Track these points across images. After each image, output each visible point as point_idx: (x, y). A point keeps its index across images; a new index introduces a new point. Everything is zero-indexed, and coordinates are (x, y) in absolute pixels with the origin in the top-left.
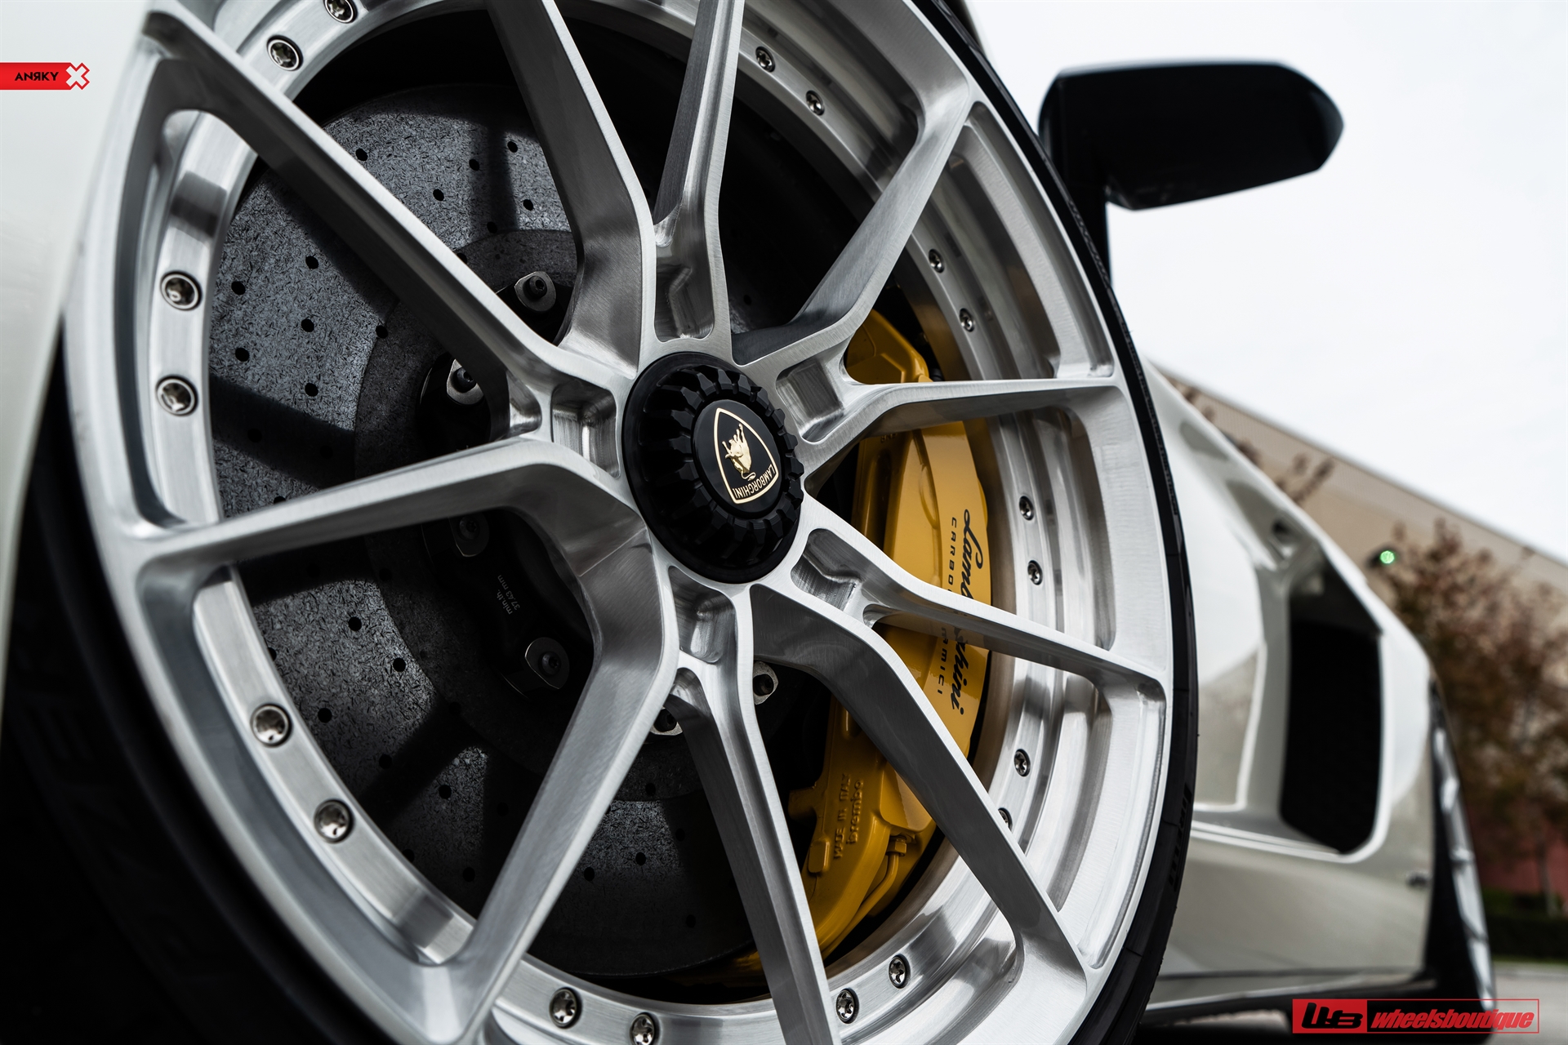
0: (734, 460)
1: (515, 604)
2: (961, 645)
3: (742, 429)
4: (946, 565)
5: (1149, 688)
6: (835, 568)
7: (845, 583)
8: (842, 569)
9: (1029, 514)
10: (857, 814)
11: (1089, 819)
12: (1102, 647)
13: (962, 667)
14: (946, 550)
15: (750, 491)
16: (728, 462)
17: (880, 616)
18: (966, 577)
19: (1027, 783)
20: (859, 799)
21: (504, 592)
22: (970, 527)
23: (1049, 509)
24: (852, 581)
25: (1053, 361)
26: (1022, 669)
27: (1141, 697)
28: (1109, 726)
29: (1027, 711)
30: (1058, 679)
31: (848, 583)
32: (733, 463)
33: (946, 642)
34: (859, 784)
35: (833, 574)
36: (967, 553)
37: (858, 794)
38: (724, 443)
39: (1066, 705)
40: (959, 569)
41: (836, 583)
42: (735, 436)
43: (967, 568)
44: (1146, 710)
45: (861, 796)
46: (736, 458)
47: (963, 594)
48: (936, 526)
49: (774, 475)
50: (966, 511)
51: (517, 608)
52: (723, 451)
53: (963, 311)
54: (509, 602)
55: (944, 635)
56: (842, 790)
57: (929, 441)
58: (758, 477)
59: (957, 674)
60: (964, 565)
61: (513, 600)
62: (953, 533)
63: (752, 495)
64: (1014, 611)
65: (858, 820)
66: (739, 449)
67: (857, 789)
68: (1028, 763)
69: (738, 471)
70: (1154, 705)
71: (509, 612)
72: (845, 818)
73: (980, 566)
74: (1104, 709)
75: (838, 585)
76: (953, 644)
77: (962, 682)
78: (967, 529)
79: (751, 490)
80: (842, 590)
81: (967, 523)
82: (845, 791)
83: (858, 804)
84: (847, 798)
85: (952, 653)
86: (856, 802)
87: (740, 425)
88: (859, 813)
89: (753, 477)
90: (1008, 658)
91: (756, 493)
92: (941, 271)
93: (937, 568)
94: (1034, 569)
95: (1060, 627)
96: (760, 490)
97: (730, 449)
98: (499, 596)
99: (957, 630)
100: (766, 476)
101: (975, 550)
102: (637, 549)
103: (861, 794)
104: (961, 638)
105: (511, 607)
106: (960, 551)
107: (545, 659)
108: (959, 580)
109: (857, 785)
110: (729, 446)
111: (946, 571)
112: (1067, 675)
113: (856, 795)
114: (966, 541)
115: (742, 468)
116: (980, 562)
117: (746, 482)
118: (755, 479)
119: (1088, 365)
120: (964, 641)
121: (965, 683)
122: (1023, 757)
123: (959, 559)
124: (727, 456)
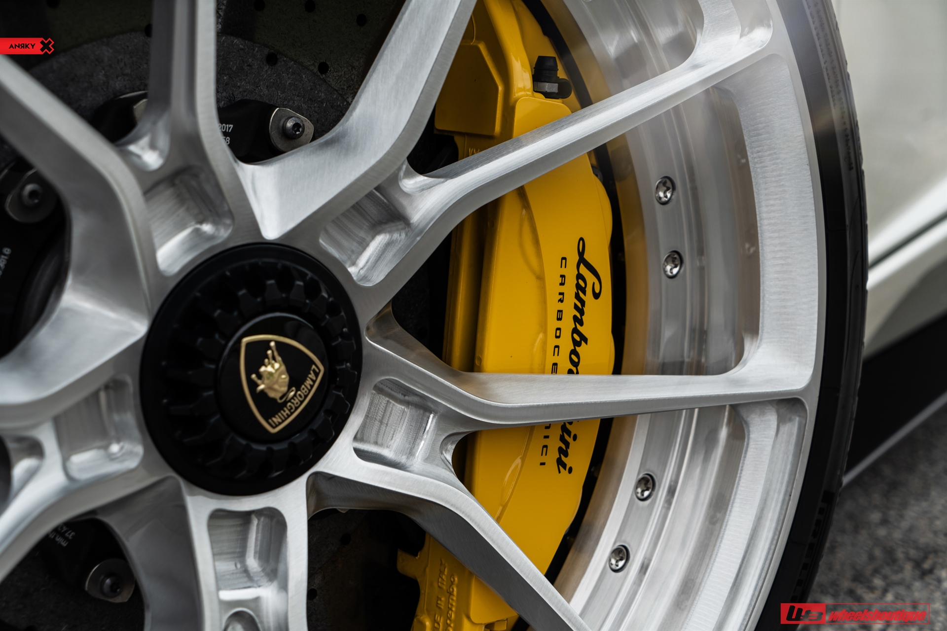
0: (267, 390)
1: (70, 534)
3: (273, 346)
10: (452, 610)
14: (553, 300)
15: (290, 410)
16: (262, 397)
20: (454, 595)
22: (585, 256)
32: (267, 394)
34: (454, 579)
37: (453, 589)
38: (253, 377)
40: (570, 314)
42: (266, 360)
45: (455, 592)
46: (270, 386)
48: (540, 278)
49: (318, 374)
50: (581, 239)
51: (73, 536)
52: (253, 385)
54: (63, 534)
58: (298, 390)
60: (576, 307)
61: (66, 532)
62: (563, 276)
63: (292, 413)
66: (273, 373)
67: (452, 583)
68: (653, 483)
69: (273, 399)
71: (64, 544)
72: (442, 607)
79: (293, 407)
86: (452, 597)
87: (271, 343)
88: (454, 609)
89: (292, 394)
91: (299, 406)
96: (304, 400)
97: (261, 379)
100: (308, 382)
101: (590, 278)
105: (66, 539)
106: (571, 292)
107: (107, 583)
109: (452, 580)
110: (261, 376)
111: (553, 325)
115: (277, 393)
116: (597, 291)
117: (284, 402)
118: (295, 395)
123: (569, 303)
124: (260, 389)
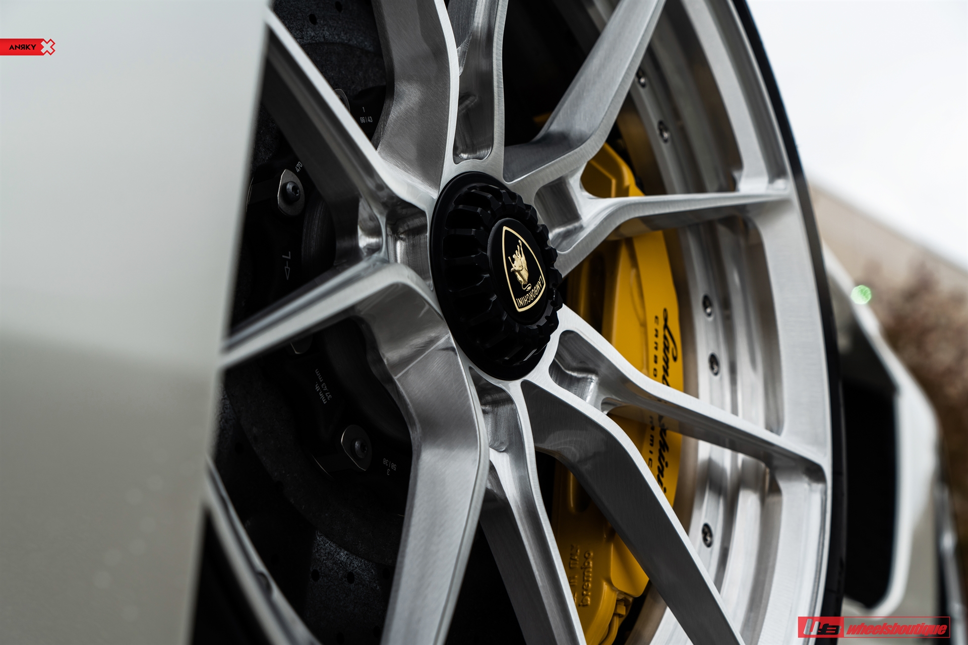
0: (517, 273)
1: (328, 395)
2: (663, 432)
3: (521, 244)
4: (652, 359)
5: (813, 471)
6: (574, 364)
7: (583, 378)
8: (580, 365)
9: (709, 310)
10: (588, 581)
11: (766, 586)
12: (772, 431)
13: (664, 451)
14: (652, 346)
16: (513, 275)
17: (611, 408)
18: (666, 370)
19: (711, 553)
20: (590, 567)
21: (320, 385)
22: (668, 324)
23: (726, 305)
24: (590, 376)
25: (736, 174)
26: (705, 450)
27: (806, 479)
28: (780, 504)
29: (710, 488)
30: (734, 460)
31: (587, 379)
32: (516, 276)
33: (653, 429)
34: (589, 554)
35: (574, 370)
36: (666, 348)
37: (589, 563)
38: (509, 258)
39: (741, 482)
40: (661, 363)
41: (576, 378)
42: (516, 251)
43: (666, 361)
44: (811, 490)
45: (591, 565)
46: (519, 271)
47: (663, 383)
49: (543, 285)
50: (665, 310)
51: (331, 398)
52: (509, 266)
53: (661, 123)
54: (324, 393)
55: (651, 422)
56: (571, 559)
57: (639, 247)
58: (532, 288)
59: (661, 458)
60: (664, 359)
61: (327, 391)
62: (656, 329)
63: (529, 304)
64: (697, 396)
65: (590, 585)
66: (520, 262)
67: (587, 558)
68: (711, 536)
69: (518, 283)
70: (819, 487)
71: (324, 402)
72: (576, 584)
73: (675, 359)
74: (775, 490)
75: (578, 380)
76: (658, 430)
77: (664, 464)
78: (666, 327)
79: (528, 300)
80: (581, 384)
81: (666, 320)
82: (575, 560)
83: (589, 572)
84: (577, 566)
85: (657, 439)
86: (587, 570)
87: (520, 241)
88: (590, 579)
89: (529, 288)
90: (692, 441)
91: (532, 302)
92: (643, 86)
93: (645, 362)
94: (713, 361)
95: (735, 411)
96: (535, 299)
97: (513, 263)
98: (317, 388)
99: (661, 418)
100: (538, 287)
101: (671, 345)
102: (444, 352)
103: (591, 563)
104: (663, 425)
105: (326, 398)
106: (661, 346)
107: (357, 444)
108: (661, 373)
109: (587, 555)
110: (513, 260)
111: (652, 365)
112: (741, 457)
113: (586, 564)
114: (665, 338)
115: (522, 280)
116: (675, 355)
117: (525, 293)
118: (531, 290)
119: (765, 179)
120: (665, 427)
121: (667, 465)
122: (706, 530)
123: (660, 354)
124: (512, 269)
